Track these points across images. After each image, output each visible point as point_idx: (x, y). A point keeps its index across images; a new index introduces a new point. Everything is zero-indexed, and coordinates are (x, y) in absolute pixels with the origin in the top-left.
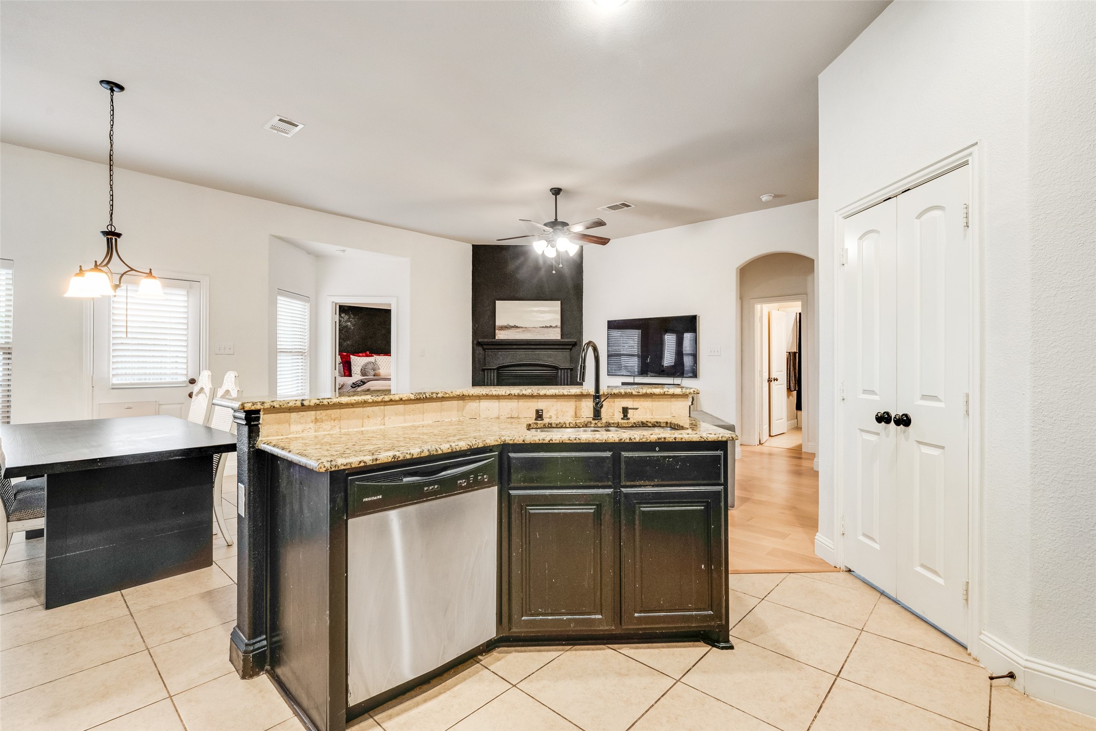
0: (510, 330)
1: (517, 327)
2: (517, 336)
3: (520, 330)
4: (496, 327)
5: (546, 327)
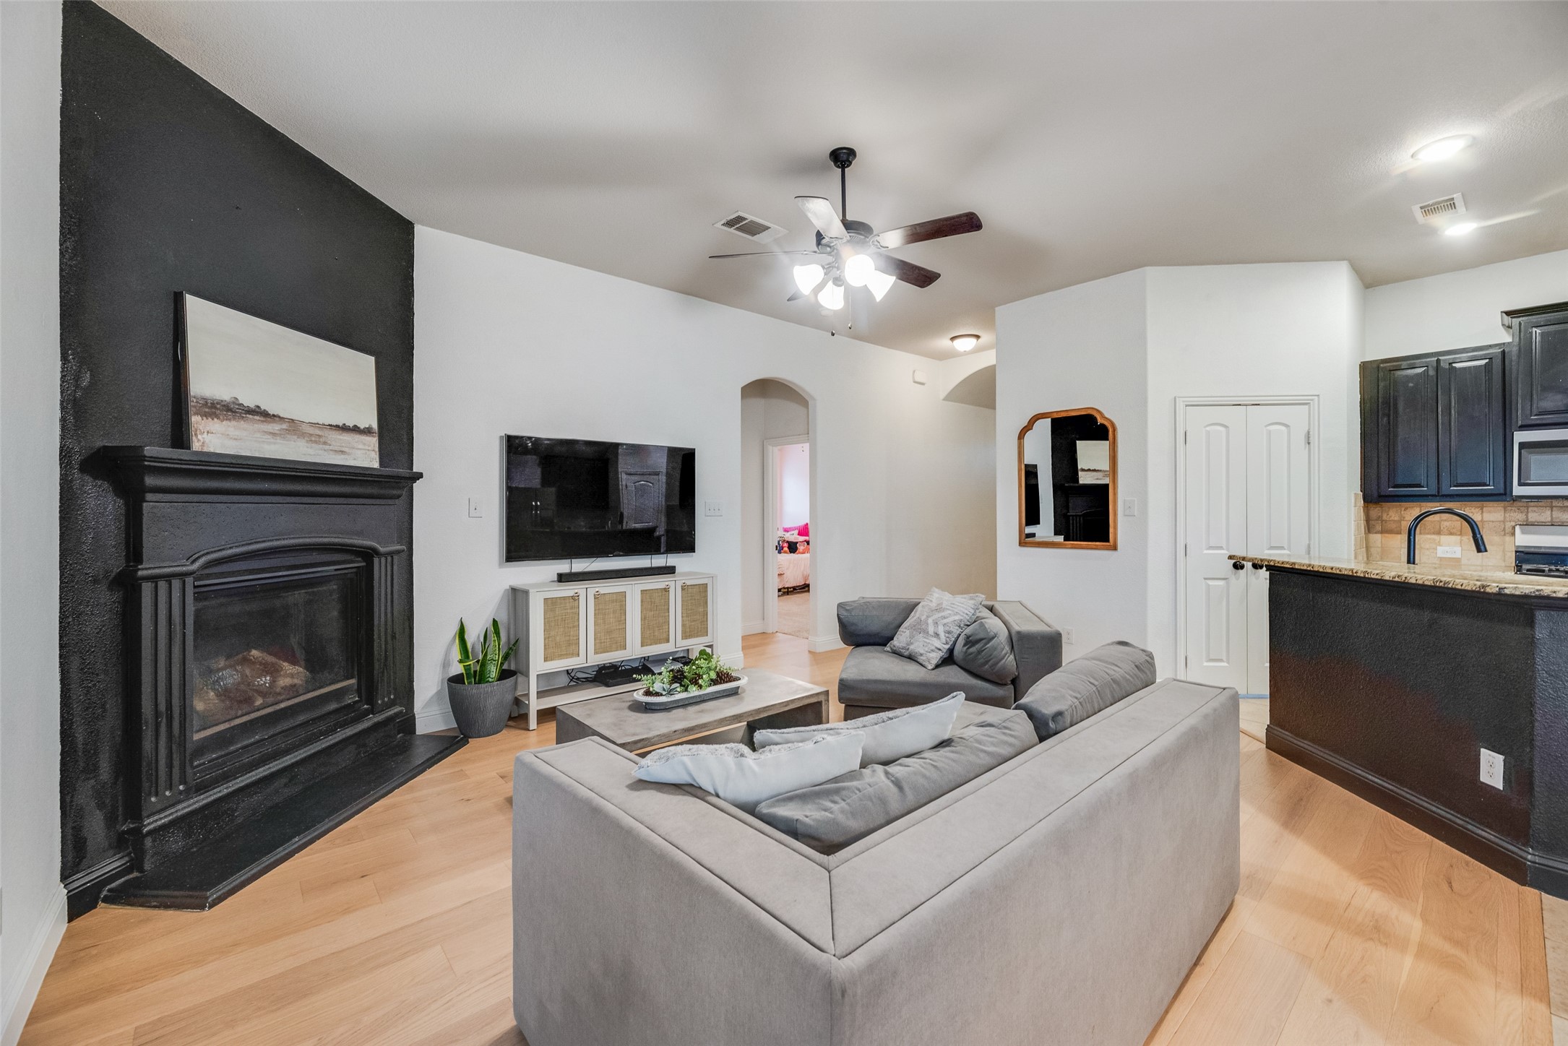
0: (242, 424)
1: (265, 415)
2: (266, 447)
3: (275, 427)
4: (192, 403)
5: (344, 428)
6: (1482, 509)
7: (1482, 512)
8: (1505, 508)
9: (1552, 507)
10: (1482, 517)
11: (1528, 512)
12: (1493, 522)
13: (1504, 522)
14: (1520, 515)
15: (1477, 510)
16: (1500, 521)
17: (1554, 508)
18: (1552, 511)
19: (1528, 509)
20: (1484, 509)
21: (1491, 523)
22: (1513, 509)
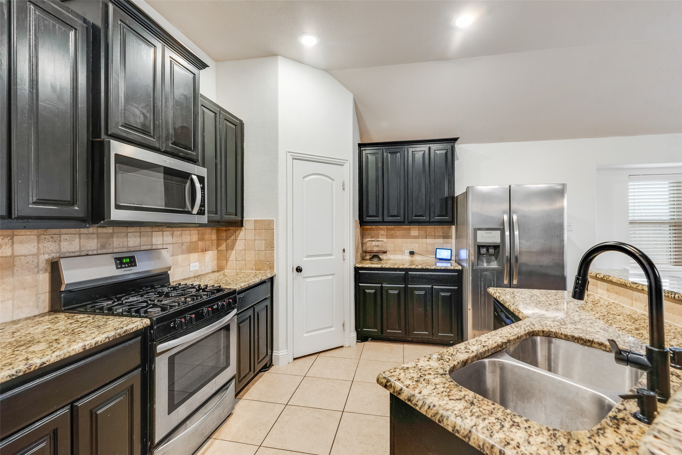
6: (12, 239)
7: (13, 243)
8: (38, 236)
9: (80, 234)
10: (13, 250)
11: (60, 241)
12: (25, 256)
13: (37, 255)
14: (53, 244)
15: (6, 240)
16: (33, 255)
17: (82, 235)
18: (80, 239)
19: (60, 237)
20: (15, 238)
21: (23, 258)
22: (47, 237)
